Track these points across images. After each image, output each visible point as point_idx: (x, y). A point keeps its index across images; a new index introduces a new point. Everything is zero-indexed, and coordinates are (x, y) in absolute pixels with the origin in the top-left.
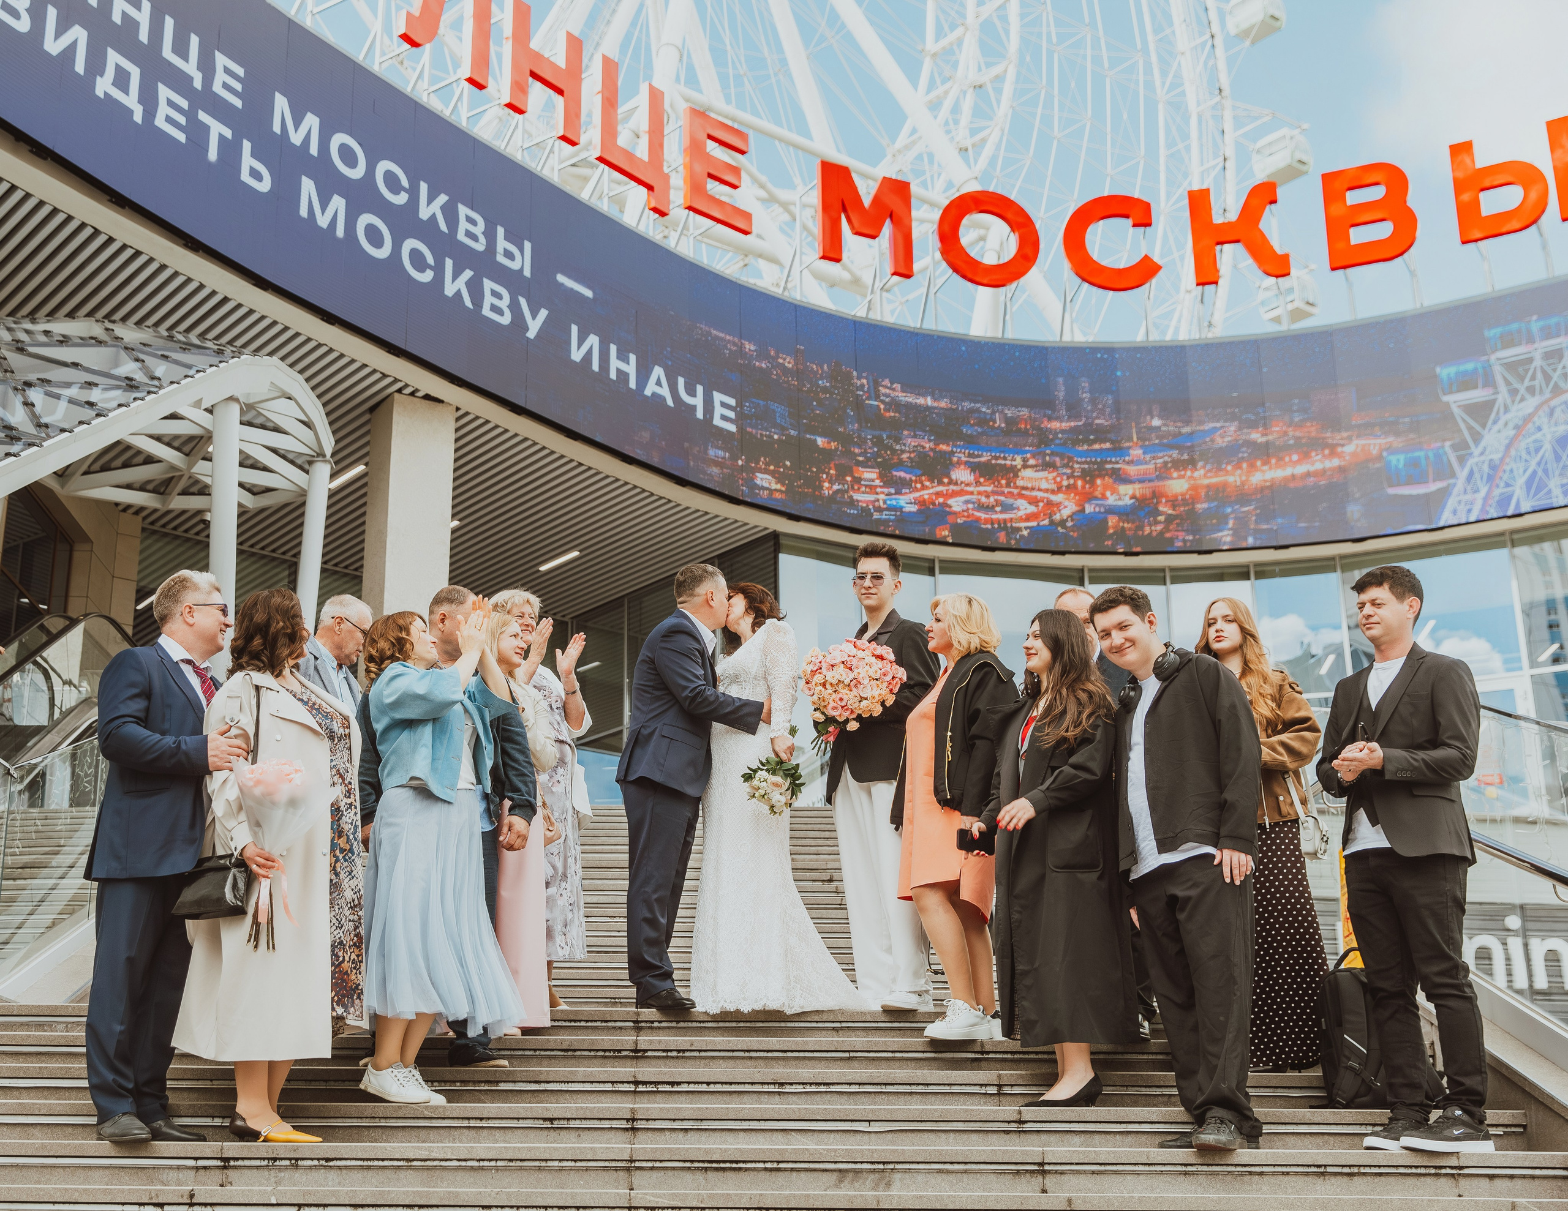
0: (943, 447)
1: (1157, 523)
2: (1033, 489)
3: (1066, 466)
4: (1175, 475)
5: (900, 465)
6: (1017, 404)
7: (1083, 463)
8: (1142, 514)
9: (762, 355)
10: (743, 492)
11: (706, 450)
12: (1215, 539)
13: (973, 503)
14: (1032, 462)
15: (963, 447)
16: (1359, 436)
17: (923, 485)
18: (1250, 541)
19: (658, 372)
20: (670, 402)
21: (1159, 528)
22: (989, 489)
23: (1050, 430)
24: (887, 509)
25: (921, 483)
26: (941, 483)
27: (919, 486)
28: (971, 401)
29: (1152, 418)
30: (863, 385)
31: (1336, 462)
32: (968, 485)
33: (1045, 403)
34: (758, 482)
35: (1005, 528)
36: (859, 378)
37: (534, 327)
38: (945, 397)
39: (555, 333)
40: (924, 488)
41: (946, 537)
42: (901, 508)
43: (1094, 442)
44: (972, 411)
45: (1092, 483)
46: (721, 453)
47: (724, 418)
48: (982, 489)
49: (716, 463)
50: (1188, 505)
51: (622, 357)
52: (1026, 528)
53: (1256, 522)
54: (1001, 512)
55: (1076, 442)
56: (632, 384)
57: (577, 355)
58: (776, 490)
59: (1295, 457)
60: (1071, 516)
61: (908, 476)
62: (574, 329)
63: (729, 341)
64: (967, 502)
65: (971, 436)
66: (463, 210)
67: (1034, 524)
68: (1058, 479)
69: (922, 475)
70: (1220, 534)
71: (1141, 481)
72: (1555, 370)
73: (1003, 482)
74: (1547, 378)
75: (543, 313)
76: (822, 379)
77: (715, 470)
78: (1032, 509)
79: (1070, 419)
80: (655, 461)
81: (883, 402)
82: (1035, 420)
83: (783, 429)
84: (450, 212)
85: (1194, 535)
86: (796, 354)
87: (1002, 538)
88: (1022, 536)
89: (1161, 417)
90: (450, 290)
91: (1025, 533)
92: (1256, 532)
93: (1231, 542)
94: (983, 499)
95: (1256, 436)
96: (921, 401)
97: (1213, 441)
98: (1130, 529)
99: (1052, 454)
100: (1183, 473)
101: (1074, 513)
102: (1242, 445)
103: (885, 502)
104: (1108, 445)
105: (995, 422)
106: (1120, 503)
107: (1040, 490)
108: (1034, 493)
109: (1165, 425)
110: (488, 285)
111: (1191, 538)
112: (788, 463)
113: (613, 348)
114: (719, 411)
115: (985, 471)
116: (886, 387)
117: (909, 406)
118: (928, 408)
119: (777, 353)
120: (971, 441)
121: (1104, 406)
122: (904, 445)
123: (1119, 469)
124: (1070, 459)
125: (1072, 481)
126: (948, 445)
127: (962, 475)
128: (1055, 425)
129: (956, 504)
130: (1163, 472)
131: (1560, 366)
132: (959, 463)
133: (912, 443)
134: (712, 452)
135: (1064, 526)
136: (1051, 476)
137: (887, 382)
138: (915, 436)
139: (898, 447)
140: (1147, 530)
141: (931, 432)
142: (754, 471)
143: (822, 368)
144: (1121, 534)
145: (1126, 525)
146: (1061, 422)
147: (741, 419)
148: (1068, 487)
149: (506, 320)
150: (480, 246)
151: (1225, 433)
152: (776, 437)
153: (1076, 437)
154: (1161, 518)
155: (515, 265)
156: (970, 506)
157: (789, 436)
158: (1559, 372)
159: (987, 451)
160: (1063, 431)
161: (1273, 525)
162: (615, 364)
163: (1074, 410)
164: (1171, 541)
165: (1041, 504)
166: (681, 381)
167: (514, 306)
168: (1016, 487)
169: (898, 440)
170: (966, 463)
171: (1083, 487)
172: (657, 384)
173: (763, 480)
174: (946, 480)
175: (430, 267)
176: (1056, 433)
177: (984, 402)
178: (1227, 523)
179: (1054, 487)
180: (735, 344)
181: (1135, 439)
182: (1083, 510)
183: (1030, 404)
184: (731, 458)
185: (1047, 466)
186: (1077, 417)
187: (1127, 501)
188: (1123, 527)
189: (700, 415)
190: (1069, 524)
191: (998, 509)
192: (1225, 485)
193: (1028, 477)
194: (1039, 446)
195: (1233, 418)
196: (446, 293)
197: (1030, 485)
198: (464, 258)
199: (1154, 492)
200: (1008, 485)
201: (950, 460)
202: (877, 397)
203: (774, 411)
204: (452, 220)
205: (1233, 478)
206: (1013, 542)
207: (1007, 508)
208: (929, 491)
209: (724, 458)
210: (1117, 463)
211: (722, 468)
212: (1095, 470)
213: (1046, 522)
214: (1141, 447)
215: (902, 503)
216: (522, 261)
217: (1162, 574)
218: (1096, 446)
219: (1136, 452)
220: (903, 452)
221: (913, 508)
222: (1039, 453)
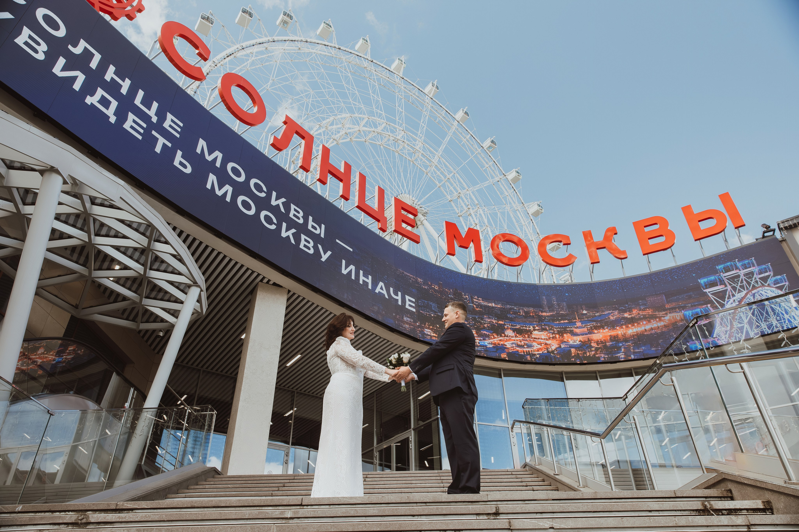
0: (501, 322)
1: (592, 351)
2: (539, 339)
3: (550, 329)
4: (596, 331)
5: (484, 328)
6: (528, 306)
7: (558, 328)
8: (585, 347)
9: (425, 283)
10: (419, 336)
11: (403, 318)
12: (617, 356)
13: (515, 344)
14: (537, 328)
15: (509, 322)
16: (670, 313)
17: (494, 337)
18: (633, 357)
19: (381, 284)
20: (387, 297)
21: (593, 353)
22: (521, 339)
23: (543, 316)
24: (480, 346)
25: (493, 336)
26: (501, 336)
27: (492, 337)
28: (510, 305)
29: (583, 310)
30: (466, 298)
31: (662, 324)
32: (512, 337)
33: (538, 306)
34: (426, 332)
35: (529, 354)
36: (465, 295)
37: (324, 257)
38: (500, 303)
39: (334, 262)
40: (494, 338)
41: (505, 358)
42: (486, 346)
43: (561, 320)
44: (511, 309)
45: (563, 336)
46: (409, 319)
47: (410, 305)
48: (518, 338)
49: (407, 323)
50: (603, 343)
51: (365, 275)
52: (538, 354)
53: (633, 349)
54: (527, 348)
55: (554, 320)
56: (370, 287)
57: (344, 272)
58: (433, 336)
59: (644, 322)
60: (556, 349)
61: (488, 333)
62: (344, 262)
63: (412, 277)
64: (513, 343)
65: (511, 318)
66: (293, 207)
67: (541, 352)
68: (548, 335)
69: (493, 333)
70: (619, 355)
71: (582, 335)
72: (752, 280)
73: (526, 336)
74: (749, 284)
75: (329, 253)
76: (450, 295)
77: (407, 326)
78: (539, 346)
79: (550, 311)
80: (380, 319)
81: (475, 304)
82: (536, 312)
83: (435, 312)
84: (287, 206)
85: (608, 355)
86: (439, 285)
87: (529, 358)
88: (537, 357)
89: (586, 310)
90: (284, 234)
91: (538, 356)
92: (634, 353)
93: (624, 358)
94: (519, 343)
95: (626, 315)
96: (490, 305)
97: (609, 318)
98: (581, 354)
99: (544, 325)
100: (599, 331)
101: (557, 348)
102: (621, 319)
103: (479, 343)
104: (566, 321)
105: (520, 313)
106: (575, 343)
107: (541, 339)
108: (540, 340)
109: (589, 313)
110: (303, 237)
111: (607, 356)
112: (438, 326)
113: (361, 272)
114: (408, 303)
115: (519, 332)
116: (476, 299)
117: (486, 307)
118: (493, 307)
119: (432, 283)
120: (511, 320)
121: (563, 306)
122: (485, 321)
123: (573, 330)
124: (552, 327)
125: (554, 335)
126: (503, 321)
127: (509, 333)
128: (544, 314)
129: (508, 344)
130: (590, 332)
131: (754, 279)
132: (508, 328)
133: (488, 321)
134: (405, 319)
135: (554, 353)
136: (545, 334)
137: (476, 297)
138: (489, 318)
139: (483, 322)
140: (588, 354)
141: (495, 316)
142: (423, 328)
143: (450, 291)
144: (577, 356)
145: (579, 352)
146: (547, 313)
147: (417, 307)
148: (553, 338)
149: (311, 251)
150: (301, 221)
151: (614, 315)
152: (432, 315)
153: (553, 319)
154: (593, 349)
155: (317, 232)
156: (514, 345)
157: (438, 315)
158: (753, 281)
159: (518, 324)
160: (548, 316)
161: (641, 350)
162: (362, 278)
163: (551, 307)
164: (599, 358)
165: (543, 344)
166: (391, 289)
167: (315, 247)
168: (532, 338)
169: (482, 319)
170: (511, 328)
171: (559, 338)
172: (381, 288)
173: (427, 331)
174: (503, 335)
175: (275, 224)
176: (545, 317)
177: (515, 306)
178: (621, 350)
179: (547, 338)
180: (414, 278)
181: (577, 319)
182: (560, 347)
183: (534, 307)
184: (413, 322)
185: (543, 330)
186: (553, 311)
187: (578, 343)
188: (578, 353)
189: (400, 303)
190: (556, 352)
191: (525, 346)
192: (617, 336)
193: (536, 334)
194: (539, 322)
195: (615, 309)
196: (282, 235)
197: (537, 337)
198: (291, 224)
199: (588, 339)
200: (529, 337)
201: (504, 327)
202: (473, 302)
203: (431, 305)
204: (288, 209)
205: (619, 332)
206: (533, 360)
207: (529, 346)
208: (497, 340)
209: (411, 321)
210: (572, 328)
211: (410, 326)
212: (563, 331)
213: (546, 352)
214: (580, 321)
215: (486, 344)
216: (321, 231)
217: (594, 375)
218: (562, 322)
219: (579, 324)
220: (485, 324)
221: (491, 346)
222: (539, 325)
